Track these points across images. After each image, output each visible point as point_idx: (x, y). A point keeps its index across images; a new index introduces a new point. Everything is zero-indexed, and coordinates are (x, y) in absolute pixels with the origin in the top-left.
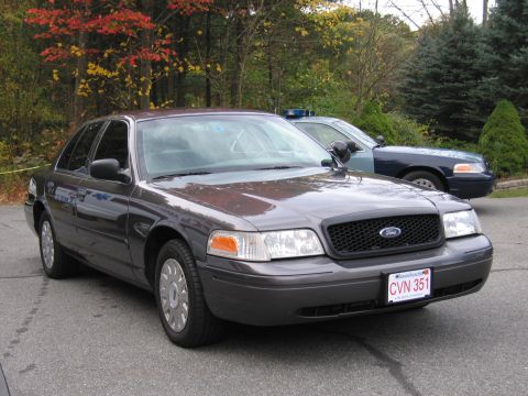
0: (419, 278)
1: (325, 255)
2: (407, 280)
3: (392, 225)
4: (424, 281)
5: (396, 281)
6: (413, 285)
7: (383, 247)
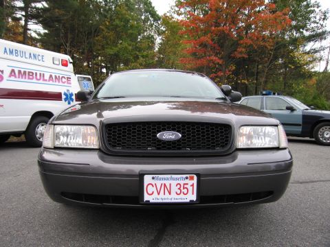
0: (182, 182)
1: (99, 150)
2: (167, 183)
3: (174, 130)
4: (189, 187)
5: (153, 182)
6: (175, 189)
7: (158, 149)
